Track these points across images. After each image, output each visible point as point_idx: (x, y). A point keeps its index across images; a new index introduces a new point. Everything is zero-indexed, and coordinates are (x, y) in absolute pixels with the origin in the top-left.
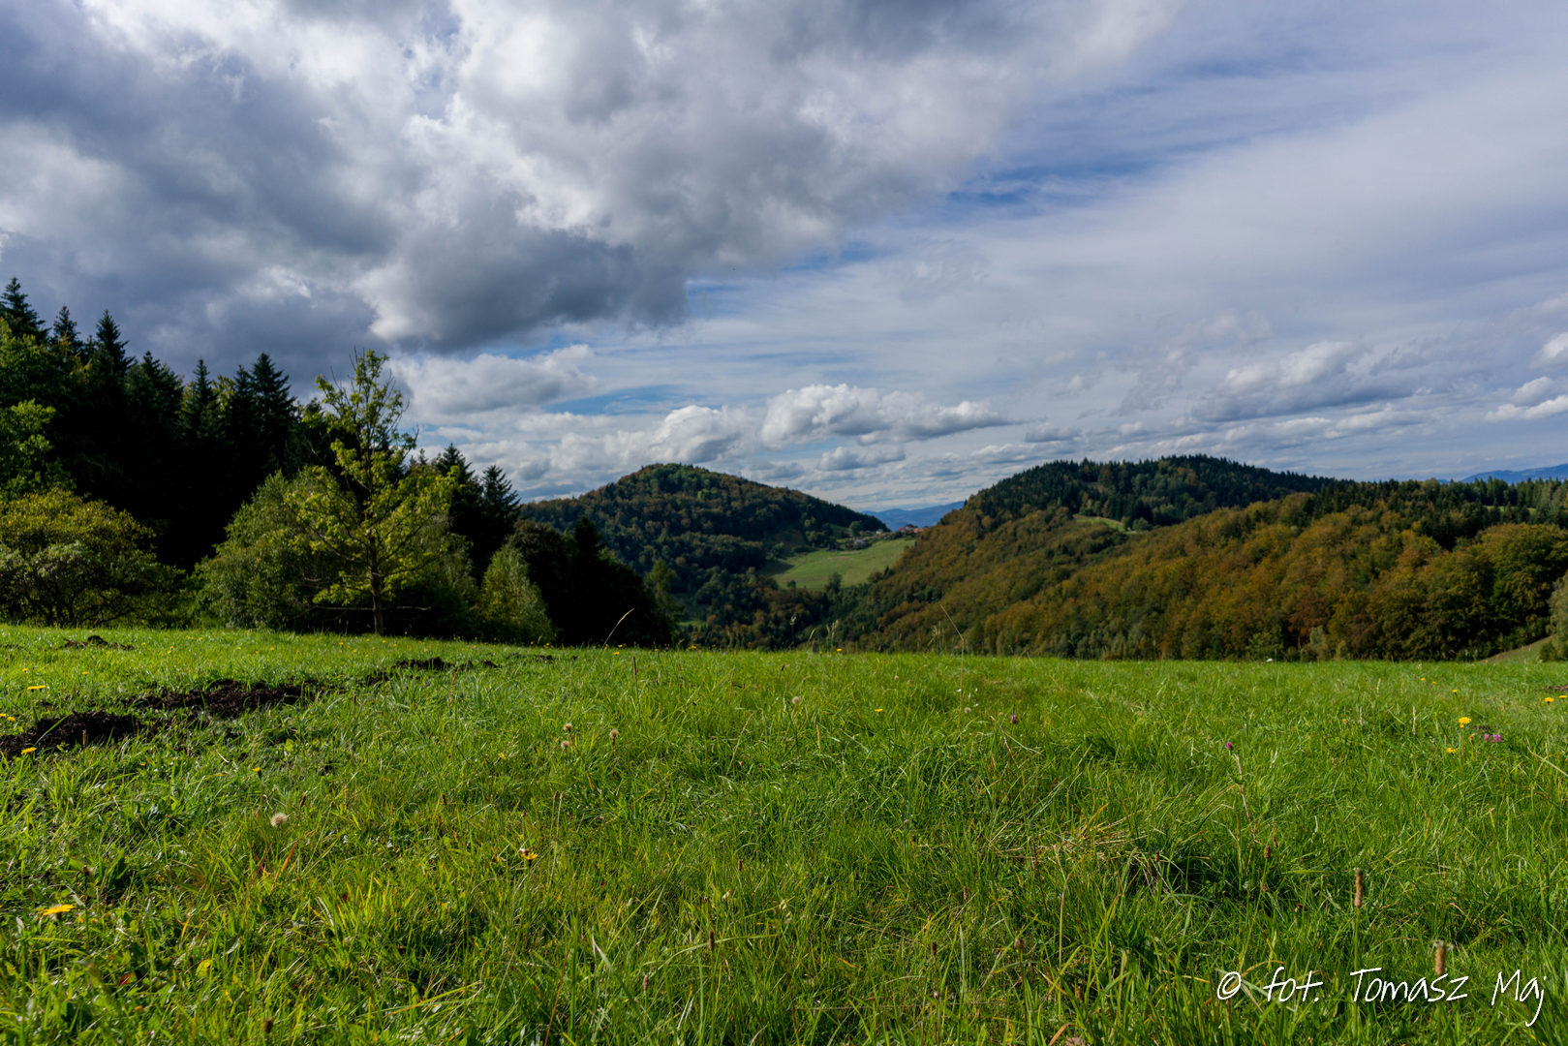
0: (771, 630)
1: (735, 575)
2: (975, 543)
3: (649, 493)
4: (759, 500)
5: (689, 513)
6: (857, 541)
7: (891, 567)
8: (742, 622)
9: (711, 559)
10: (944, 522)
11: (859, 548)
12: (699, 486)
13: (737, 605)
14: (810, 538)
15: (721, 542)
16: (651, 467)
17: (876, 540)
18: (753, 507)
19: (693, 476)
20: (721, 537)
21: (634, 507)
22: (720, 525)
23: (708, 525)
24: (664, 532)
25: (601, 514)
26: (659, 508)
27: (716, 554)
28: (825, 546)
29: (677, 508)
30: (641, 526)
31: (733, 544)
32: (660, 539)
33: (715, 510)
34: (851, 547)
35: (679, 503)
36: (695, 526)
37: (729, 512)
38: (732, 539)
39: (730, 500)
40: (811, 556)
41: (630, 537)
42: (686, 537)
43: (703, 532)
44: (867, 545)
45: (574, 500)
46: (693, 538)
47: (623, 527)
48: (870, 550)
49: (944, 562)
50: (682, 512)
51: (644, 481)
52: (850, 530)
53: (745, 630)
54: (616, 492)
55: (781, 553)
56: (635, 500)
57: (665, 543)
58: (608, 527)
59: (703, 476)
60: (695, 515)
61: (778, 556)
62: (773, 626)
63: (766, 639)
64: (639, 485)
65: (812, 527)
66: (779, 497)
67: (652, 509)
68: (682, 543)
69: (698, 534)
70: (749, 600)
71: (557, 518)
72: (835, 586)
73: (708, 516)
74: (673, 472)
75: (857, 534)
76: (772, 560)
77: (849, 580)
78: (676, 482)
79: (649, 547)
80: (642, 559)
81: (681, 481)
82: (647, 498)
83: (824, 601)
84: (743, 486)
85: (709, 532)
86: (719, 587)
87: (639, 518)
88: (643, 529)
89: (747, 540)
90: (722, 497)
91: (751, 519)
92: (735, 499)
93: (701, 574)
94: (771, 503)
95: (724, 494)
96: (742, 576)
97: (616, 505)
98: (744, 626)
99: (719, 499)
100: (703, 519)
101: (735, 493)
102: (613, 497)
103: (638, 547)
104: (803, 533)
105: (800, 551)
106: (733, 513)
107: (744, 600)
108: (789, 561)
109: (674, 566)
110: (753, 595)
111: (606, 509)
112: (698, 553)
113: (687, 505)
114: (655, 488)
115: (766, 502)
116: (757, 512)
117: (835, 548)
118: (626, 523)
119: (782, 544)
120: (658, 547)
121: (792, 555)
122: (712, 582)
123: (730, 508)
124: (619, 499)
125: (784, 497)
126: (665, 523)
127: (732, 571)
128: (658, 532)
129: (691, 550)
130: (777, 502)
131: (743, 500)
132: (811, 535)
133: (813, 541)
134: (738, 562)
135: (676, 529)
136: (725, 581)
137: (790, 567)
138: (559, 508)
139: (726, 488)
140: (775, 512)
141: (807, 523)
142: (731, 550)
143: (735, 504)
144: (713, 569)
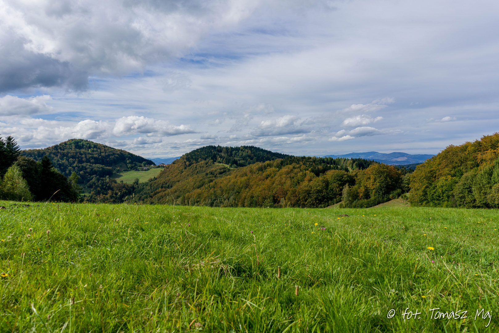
0: (114, 197)
1: (102, 178)
2: (183, 170)
3: (71, 149)
4: (111, 153)
5: (86, 157)
6: (145, 168)
7: (156, 177)
8: (103, 194)
9: (93, 172)
10: (174, 163)
11: (145, 170)
12: (90, 147)
13: (102, 188)
14: (129, 167)
15: (97, 167)
16: (72, 140)
17: (151, 168)
18: (109, 155)
19: (87, 144)
20: (97, 165)
21: (65, 153)
22: (97, 161)
23: (92, 161)
24: (76, 162)
25: (52, 155)
26: (75, 154)
27: (95, 171)
28: (134, 169)
29: (81, 154)
30: (68, 160)
31: (101, 167)
32: (75, 165)
33: (95, 156)
34: (143, 170)
35: (82, 153)
36: (88, 161)
37: (100, 157)
38: (101, 166)
39: (101, 152)
40: (129, 172)
41: (63, 164)
42: (84, 164)
43: (90, 163)
44: (148, 170)
45: (42, 150)
46: (87, 165)
47: (60, 160)
48: (149, 171)
49: (173, 176)
50: (83, 156)
51: (69, 145)
52: (142, 164)
53: (105, 197)
54: (58, 148)
55: (118, 171)
56: (66, 151)
57: (76, 166)
58: (55, 160)
59: (91, 144)
60: (88, 157)
61: (117, 172)
62: (114, 195)
63: (112, 200)
64: (67, 146)
65: (130, 163)
66: (119, 152)
67: (72, 154)
68: (83, 166)
69: (89, 164)
70: (106, 186)
71: (35, 156)
72: (137, 182)
73: (92, 158)
74: (80, 142)
75: (145, 166)
76: (115, 173)
77: (141, 181)
78: (81, 145)
79: (70, 168)
80: (67, 172)
81: (83, 145)
82: (70, 151)
83: (133, 188)
84: (106, 148)
85: (93, 163)
86: (96, 182)
87: (67, 157)
88: (68, 161)
89: (106, 166)
90: (98, 151)
91: (108, 159)
92: (102, 153)
93: (90, 177)
94: (115, 154)
95: (99, 150)
96: (104, 178)
97: (58, 152)
98: (104, 195)
99: (97, 152)
100: (91, 159)
101: (103, 150)
102: (57, 150)
103: (66, 167)
104: (126, 165)
105: (125, 171)
106: (102, 157)
107: (104, 187)
108: (121, 174)
109: (80, 174)
110: (108, 185)
111: (54, 154)
112: (88, 170)
113: (85, 154)
114: (73, 147)
115: (114, 154)
116: (110, 157)
117: (137, 170)
118: (62, 159)
119: (119, 168)
120: (74, 168)
121: (122, 172)
122: (93, 180)
123: (101, 155)
124: (59, 150)
125: (120, 153)
126: (77, 159)
127: (100, 177)
128: (74, 162)
129: (86, 169)
130: (118, 154)
131: (106, 153)
132: (129, 165)
133: (130, 168)
134: (103, 173)
135: (81, 162)
136: (98, 180)
137: (121, 176)
138: (36, 153)
139: (100, 148)
140: (117, 157)
141: (128, 161)
142: (100, 170)
143: (103, 154)
144: (94, 176)
